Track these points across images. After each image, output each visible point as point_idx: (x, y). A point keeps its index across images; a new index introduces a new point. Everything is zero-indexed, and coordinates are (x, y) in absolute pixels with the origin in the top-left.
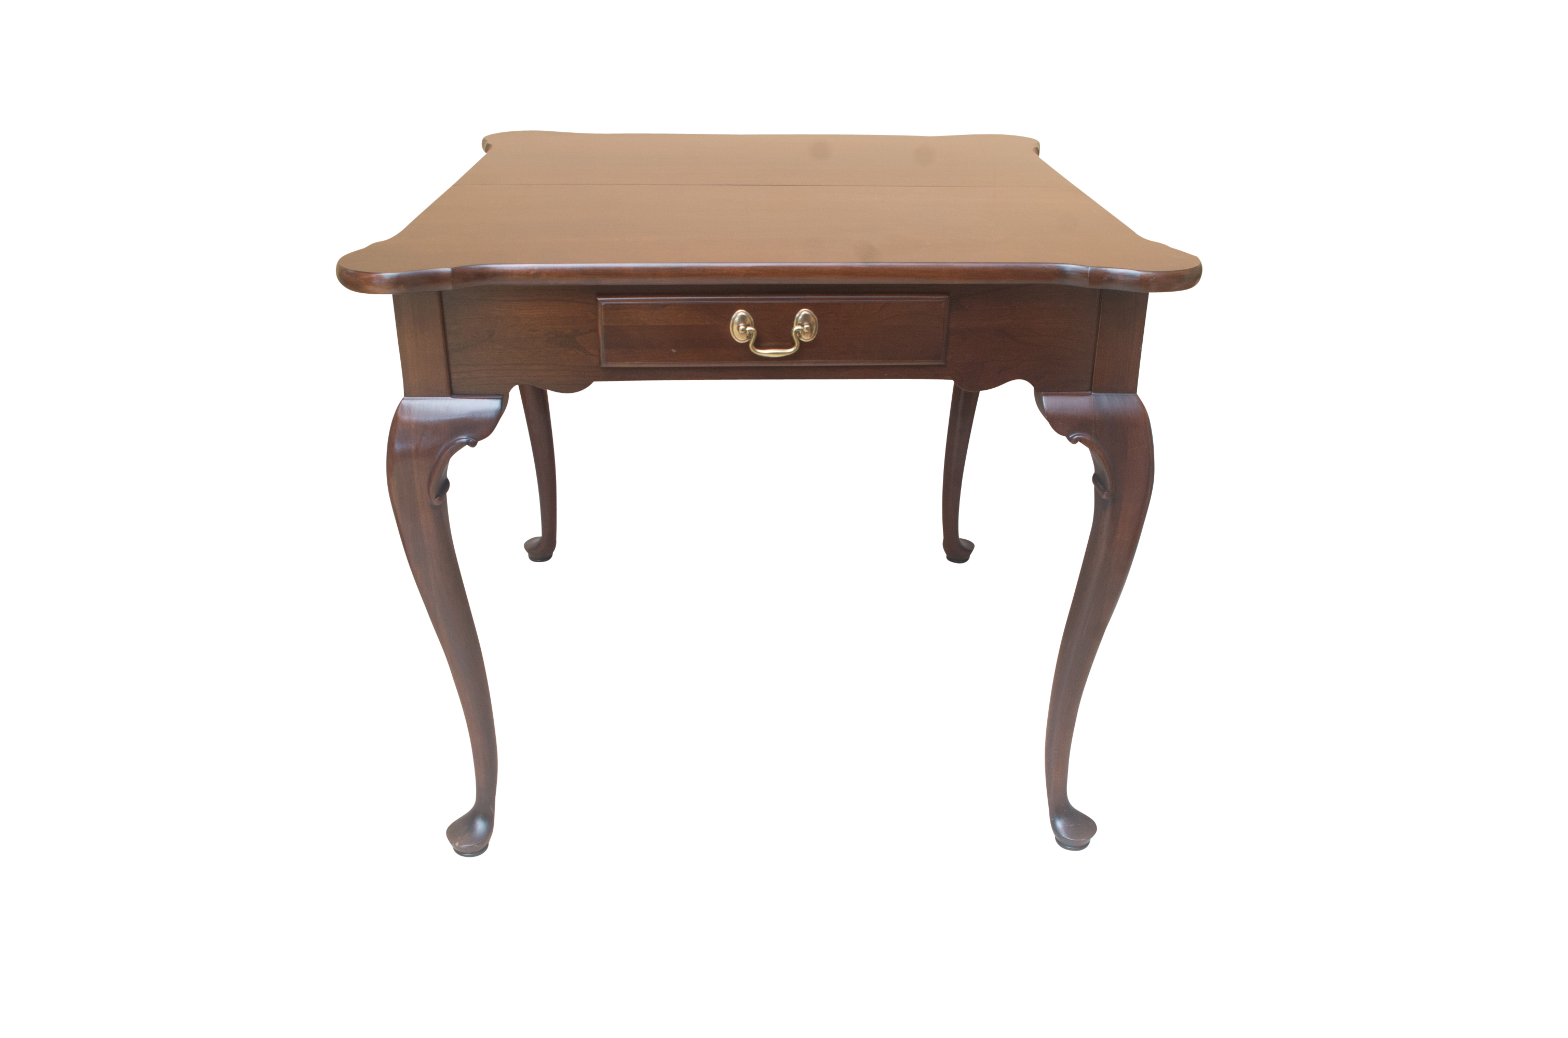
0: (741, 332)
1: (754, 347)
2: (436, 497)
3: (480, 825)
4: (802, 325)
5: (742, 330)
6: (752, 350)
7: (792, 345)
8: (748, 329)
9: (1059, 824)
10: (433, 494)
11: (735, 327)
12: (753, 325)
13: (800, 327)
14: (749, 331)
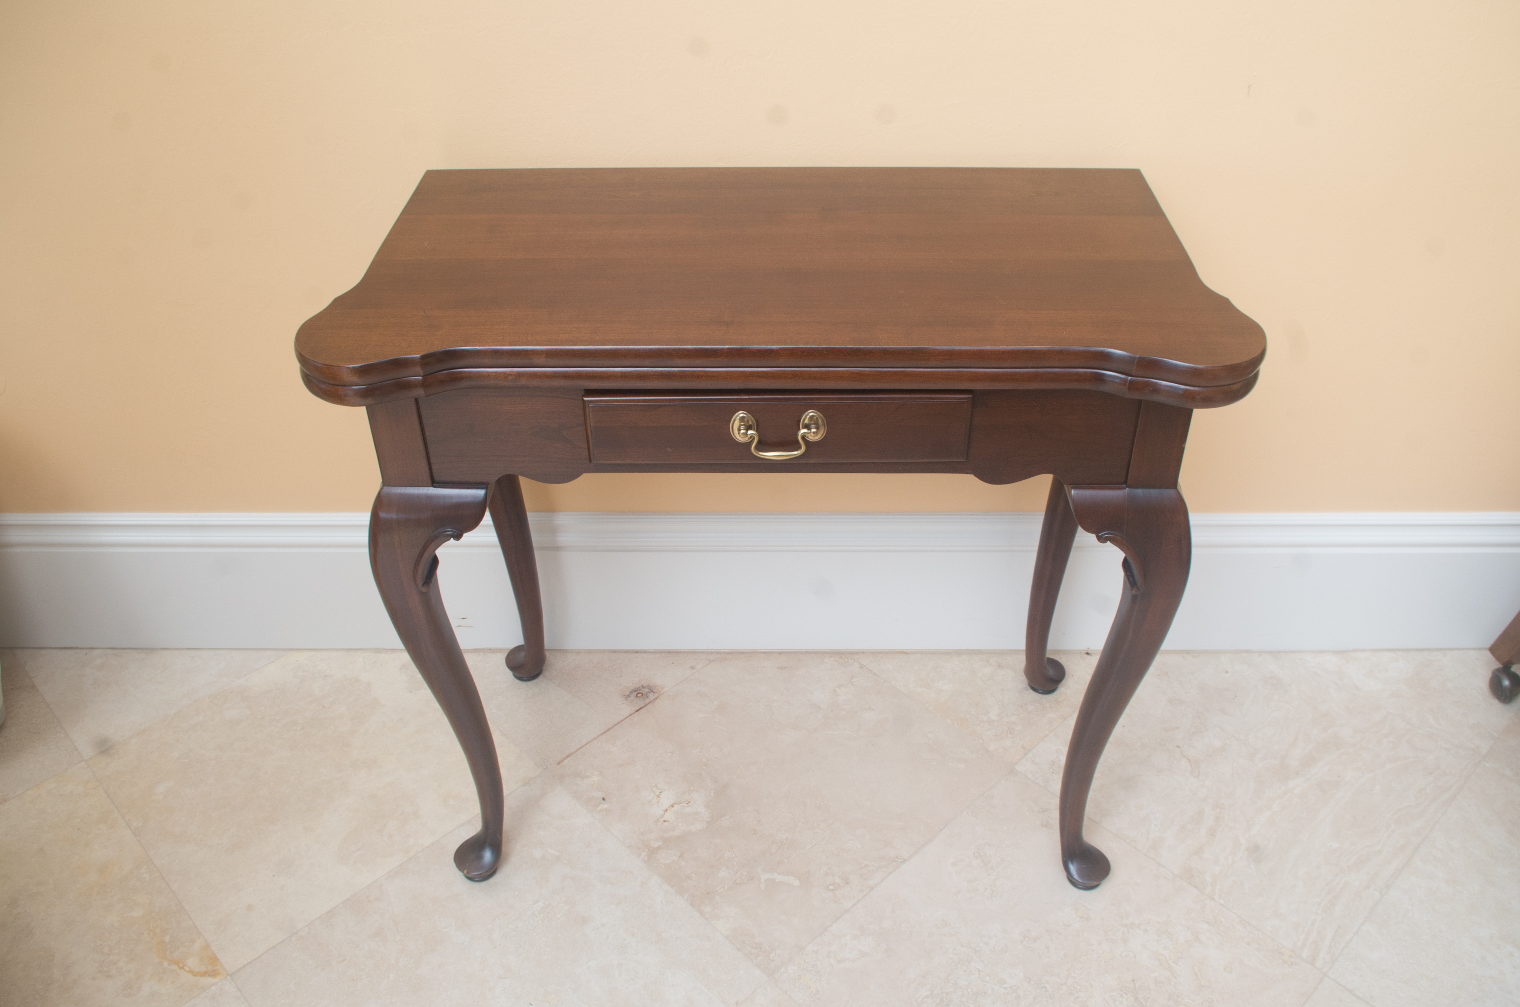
0: (742, 436)
1: (757, 451)
2: (423, 585)
3: (488, 856)
4: (809, 429)
5: (743, 434)
6: (754, 453)
7: (798, 447)
8: (750, 432)
9: (1073, 868)
10: (420, 582)
11: (736, 431)
12: (755, 430)
13: (805, 431)
14: (750, 434)
